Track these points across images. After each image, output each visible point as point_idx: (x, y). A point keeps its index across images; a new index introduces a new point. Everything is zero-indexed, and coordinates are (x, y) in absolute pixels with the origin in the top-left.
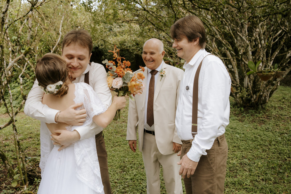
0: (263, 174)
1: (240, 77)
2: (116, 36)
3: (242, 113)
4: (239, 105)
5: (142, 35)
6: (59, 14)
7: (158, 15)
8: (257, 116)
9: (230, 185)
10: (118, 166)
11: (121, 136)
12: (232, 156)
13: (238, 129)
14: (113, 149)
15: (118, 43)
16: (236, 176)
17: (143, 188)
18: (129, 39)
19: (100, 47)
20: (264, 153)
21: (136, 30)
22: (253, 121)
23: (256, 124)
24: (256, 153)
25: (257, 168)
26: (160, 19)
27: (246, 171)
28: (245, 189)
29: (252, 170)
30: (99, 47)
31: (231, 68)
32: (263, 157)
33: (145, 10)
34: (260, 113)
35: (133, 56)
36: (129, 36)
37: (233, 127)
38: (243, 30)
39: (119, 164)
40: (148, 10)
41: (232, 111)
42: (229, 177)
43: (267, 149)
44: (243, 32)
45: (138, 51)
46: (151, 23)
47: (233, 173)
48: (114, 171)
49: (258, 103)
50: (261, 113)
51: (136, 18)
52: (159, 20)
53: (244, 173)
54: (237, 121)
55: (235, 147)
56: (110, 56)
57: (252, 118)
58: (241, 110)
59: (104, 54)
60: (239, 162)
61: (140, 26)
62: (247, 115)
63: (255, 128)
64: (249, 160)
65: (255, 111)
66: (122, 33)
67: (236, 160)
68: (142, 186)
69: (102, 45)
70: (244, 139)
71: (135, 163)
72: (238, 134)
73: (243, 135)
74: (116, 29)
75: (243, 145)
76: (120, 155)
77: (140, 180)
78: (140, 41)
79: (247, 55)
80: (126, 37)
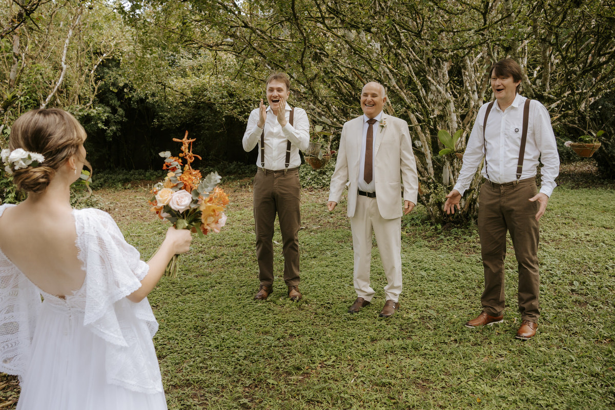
0: (457, 332)
1: (436, 165)
2: (185, 75)
3: (437, 236)
4: (433, 220)
5: (241, 76)
6: (59, 25)
7: (273, 37)
8: (465, 239)
9: (398, 350)
10: (191, 326)
11: (197, 277)
12: (408, 307)
13: (426, 263)
14: (180, 298)
15: (189, 91)
16: (409, 337)
17: (239, 360)
18: (213, 83)
19: (150, 100)
20: (465, 301)
21: (228, 65)
22: (457, 248)
23: (460, 253)
24: (451, 300)
25: (448, 324)
26: (277, 46)
27: (430, 329)
28: (423, 355)
29: (440, 326)
30: (147, 98)
31: (419, 147)
32: (464, 306)
33: (246, 26)
34: (471, 234)
35: (221, 120)
36: (213, 78)
37: (418, 259)
38: (441, 72)
39: (193, 322)
40: (252, 27)
41: (420, 231)
42: (398, 339)
43: (472, 294)
44: (440, 75)
45: (232, 110)
46: (259, 52)
47: (407, 332)
48: (184, 335)
49: (468, 214)
50: (474, 234)
51: (229, 40)
52: (275, 46)
53: (426, 333)
54: (427, 248)
55: (416, 291)
56: (170, 118)
57: (456, 243)
58: (436, 229)
59: (157, 115)
60: (419, 316)
61: (237, 56)
62: (448, 237)
63: (459, 259)
64: (438, 312)
65: (463, 230)
66: (198, 70)
67: (415, 313)
68: (237, 356)
69: (153, 95)
70: (434, 278)
71: (224, 320)
72: (425, 271)
73: (433, 272)
74: (186, 62)
75: (431, 287)
76: (193, 308)
77: (233, 348)
78: (238, 88)
79: (446, 121)
80: (206, 79)
